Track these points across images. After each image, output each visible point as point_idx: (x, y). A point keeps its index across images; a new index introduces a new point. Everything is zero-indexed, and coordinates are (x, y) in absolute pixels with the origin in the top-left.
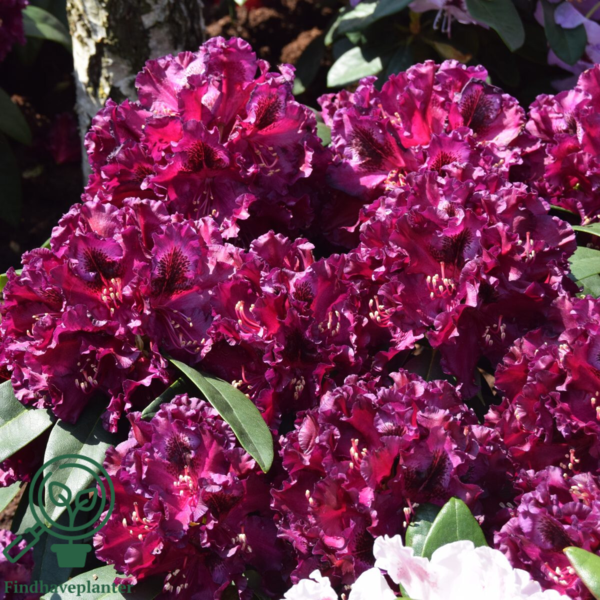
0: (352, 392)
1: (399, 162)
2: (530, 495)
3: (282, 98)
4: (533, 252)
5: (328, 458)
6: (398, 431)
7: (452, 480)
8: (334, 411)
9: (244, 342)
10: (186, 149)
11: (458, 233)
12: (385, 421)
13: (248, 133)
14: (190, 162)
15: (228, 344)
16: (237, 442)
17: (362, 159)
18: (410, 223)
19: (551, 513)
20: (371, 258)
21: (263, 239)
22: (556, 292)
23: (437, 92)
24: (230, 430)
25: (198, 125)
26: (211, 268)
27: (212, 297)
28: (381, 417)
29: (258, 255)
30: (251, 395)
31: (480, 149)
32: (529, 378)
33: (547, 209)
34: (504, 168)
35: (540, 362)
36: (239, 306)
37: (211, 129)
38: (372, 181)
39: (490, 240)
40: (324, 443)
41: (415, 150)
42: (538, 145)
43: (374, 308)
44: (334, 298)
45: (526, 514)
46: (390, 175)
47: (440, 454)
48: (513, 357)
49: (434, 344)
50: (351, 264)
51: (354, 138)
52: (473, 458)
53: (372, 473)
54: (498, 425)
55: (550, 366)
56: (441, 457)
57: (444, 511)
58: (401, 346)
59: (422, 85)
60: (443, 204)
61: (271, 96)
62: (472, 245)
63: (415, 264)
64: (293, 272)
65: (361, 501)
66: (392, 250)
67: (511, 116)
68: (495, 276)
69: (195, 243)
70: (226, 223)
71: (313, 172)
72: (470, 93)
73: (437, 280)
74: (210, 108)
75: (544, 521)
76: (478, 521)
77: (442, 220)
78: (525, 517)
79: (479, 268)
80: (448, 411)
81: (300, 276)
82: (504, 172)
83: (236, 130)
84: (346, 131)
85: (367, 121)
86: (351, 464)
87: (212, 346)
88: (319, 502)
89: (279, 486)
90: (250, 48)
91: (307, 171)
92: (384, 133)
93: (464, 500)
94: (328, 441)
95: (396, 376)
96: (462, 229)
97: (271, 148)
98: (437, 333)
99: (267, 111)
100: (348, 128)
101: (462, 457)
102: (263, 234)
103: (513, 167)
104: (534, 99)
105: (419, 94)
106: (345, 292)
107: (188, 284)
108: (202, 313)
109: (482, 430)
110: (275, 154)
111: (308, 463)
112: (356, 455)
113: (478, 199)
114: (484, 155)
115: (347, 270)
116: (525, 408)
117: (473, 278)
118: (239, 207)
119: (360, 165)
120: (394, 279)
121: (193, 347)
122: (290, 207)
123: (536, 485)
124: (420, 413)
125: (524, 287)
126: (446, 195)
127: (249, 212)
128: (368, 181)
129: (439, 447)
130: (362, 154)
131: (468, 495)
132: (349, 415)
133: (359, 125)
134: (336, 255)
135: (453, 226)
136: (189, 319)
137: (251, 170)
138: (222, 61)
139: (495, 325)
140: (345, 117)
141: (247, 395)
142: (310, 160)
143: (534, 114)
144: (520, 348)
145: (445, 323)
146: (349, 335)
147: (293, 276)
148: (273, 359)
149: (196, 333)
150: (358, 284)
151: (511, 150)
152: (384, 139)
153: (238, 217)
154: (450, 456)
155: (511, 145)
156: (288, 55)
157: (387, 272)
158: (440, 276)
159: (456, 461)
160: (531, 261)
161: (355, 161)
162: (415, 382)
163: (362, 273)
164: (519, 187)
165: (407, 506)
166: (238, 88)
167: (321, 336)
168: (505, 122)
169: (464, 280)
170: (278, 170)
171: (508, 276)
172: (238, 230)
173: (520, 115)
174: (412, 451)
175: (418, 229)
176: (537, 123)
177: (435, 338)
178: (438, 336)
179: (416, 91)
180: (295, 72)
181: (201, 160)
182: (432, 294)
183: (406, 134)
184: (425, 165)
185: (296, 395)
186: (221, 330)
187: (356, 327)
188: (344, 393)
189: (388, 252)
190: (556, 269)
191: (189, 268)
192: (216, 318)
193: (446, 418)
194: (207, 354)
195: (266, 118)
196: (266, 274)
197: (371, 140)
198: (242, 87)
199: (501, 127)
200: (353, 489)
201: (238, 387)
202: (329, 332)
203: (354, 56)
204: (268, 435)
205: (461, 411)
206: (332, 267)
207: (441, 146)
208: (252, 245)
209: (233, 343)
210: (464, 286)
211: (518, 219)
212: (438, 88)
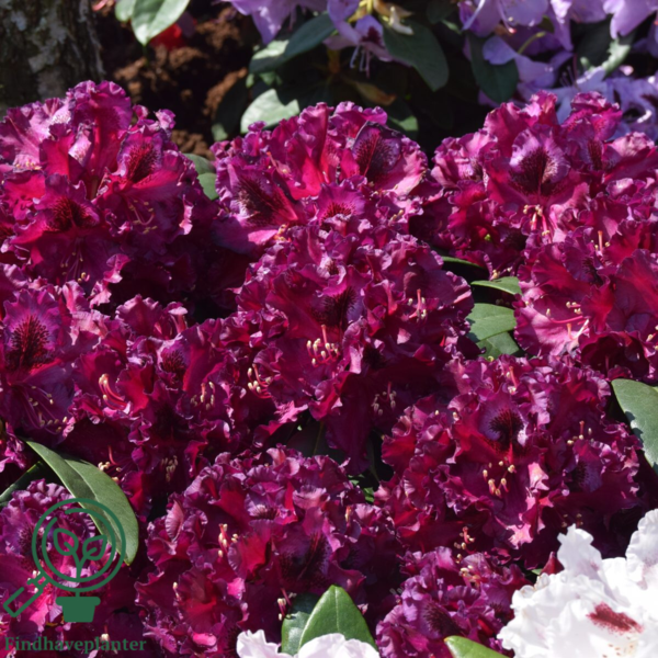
0: (222, 472)
1: (291, 215)
2: (414, 579)
3: (158, 148)
4: (424, 311)
5: (194, 547)
6: (271, 514)
7: (331, 567)
8: (201, 493)
9: (109, 420)
10: (50, 206)
11: (340, 292)
12: (256, 503)
13: (122, 187)
14: (56, 220)
15: (91, 422)
16: (96, 532)
17: (250, 212)
18: (288, 283)
19: (436, 598)
20: (248, 322)
21: (130, 305)
22: (450, 354)
23: (333, 137)
24: (89, 518)
25: (62, 179)
26: (74, 338)
27: (75, 371)
28: (252, 499)
29: (125, 322)
30: (120, 479)
31: (375, 199)
32: (417, 450)
33: (440, 263)
34: (403, 220)
35: (428, 432)
36: (103, 380)
37: (77, 184)
38: (260, 237)
39: (376, 298)
40: (189, 530)
41: (304, 202)
42: (441, 194)
43: (253, 378)
44: (210, 367)
45: (410, 601)
46: (280, 230)
47: (319, 538)
48: (403, 427)
49: (317, 416)
50: (228, 329)
51: (240, 189)
52: (354, 540)
53: (241, 561)
54: (388, 503)
55: (439, 436)
56: (320, 541)
57: (322, 600)
58: (284, 420)
59: (314, 129)
60: (326, 261)
61: (145, 146)
62: (356, 305)
63: (296, 328)
64: (160, 341)
65: (230, 593)
66: (269, 313)
67: (411, 161)
68: (379, 339)
69: (55, 311)
70: (97, 288)
71: (192, 229)
72: (366, 138)
73: (319, 345)
74: (81, 160)
75: (430, 608)
76: (361, 610)
77: (323, 279)
78: (409, 605)
79: (362, 330)
80: (325, 490)
81: (168, 344)
82: (402, 224)
83: (105, 184)
84: (232, 183)
85: (252, 170)
86: (220, 552)
87: (75, 425)
88: (185, 597)
89: (144, 580)
90: (123, 93)
91: (187, 228)
92: (271, 184)
93: (345, 588)
94: (193, 527)
95: (274, 452)
96: (344, 288)
97: (146, 203)
98: (319, 403)
99: (142, 161)
100: (234, 179)
101: (342, 540)
102: (129, 299)
103: (412, 218)
104: (440, 143)
105: (310, 140)
106: (222, 360)
107: (47, 356)
108: (65, 388)
109: (366, 509)
110: (151, 210)
111: (174, 553)
112: (225, 542)
113: (362, 254)
114: (380, 205)
115: (224, 336)
116: (412, 484)
117: (357, 341)
118: (110, 270)
119: (248, 220)
120: (272, 345)
121: (54, 427)
122: (169, 268)
123: (421, 568)
124: (295, 493)
125: (413, 350)
126: (328, 251)
127: (121, 274)
128: (258, 237)
129: (317, 530)
130: (249, 208)
131: (349, 582)
132: (217, 497)
133: (245, 176)
134: (211, 320)
135: (334, 285)
136: (49, 395)
137: (123, 228)
138: (93, 107)
139: (384, 393)
140: (230, 167)
141: (116, 478)
142: (189, 216)
143: (439, 159)
144: (411, 417)
145: (327, 392)
146: (226, 408)
147: (161, 344)
148: (139, 437)
149: (59, 411)
150: (237, 352)
151: (412, 199)
152: (272, 191)
153: (109, 280)
154: (329, 539)
155: (412, 194)
156: (214, 99)
157: (265, 338)
158: (322, 341)
159: (335, 545)
160: (422, 321)
161: (242, 215)
162: (289, 459)
163: (240, 339)
164: (408, 240)
165: (282, 597)
166: (113, 137)
167: (193, 410)
168: (406, 168)
169: (347, 344)
170: (155, 227)
171: (396, 338)
172: (109, 294)
173: (420, 160)
174: (285, 536)
175: (297, 289)
176: (443, 169)
177: (318, 409)
178: (320, 406)
179: (308, 137)
180: (175, 119)
181: (68, 218)
182: (314, 360)
183: (297, 184)
184: (315, 218)
185: (168, 476)
186: (83, 407)
187: (232, 399)
188: (214, 473)
189: (265, 316)
190: (451, 329)
191: (49, 339)
192: (77, 394)
193: (323, 497)
194: (69, 434)
195: (139, 170)
196: (132, 343)
197: (259, 191)
198: (117, 136)
199: (402, 175)
200: (220, 580)
201: (105, 470)
202: (202, 406)
203: (270, 99)
204: (134, 522)
205: (345, 489)
206: (205, 334)
207: (332, 197)
208: (117, 312)
209: (97, 421)
210: (348, 351)
211: (409, 275)
212: (334, 133)
